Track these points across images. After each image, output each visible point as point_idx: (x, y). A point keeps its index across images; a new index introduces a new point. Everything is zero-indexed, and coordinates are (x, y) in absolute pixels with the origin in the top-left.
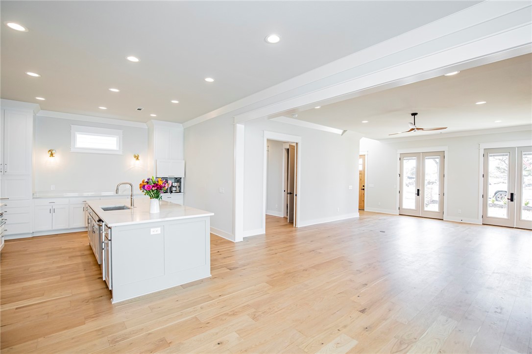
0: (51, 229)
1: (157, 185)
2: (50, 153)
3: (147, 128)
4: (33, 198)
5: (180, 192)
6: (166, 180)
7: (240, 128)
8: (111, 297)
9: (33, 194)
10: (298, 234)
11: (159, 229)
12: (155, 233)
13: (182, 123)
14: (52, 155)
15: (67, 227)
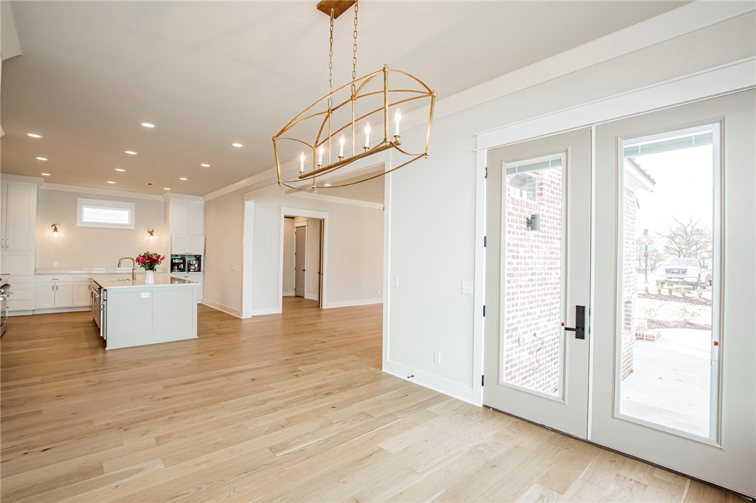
0: (53, 306)
1: (151, 258)
2: (54, 227)
3: (163, 200)
4: (35, 274)
5: (199, 270)
6: (183, 258)
7: (250, 205)
8: (106, 346)
9: (35, 270)
10: (324, 312)
11: (148, 294)
12: (145, 297)
13: (202, 196)
14: (56, 229)
15: (71, 306)
